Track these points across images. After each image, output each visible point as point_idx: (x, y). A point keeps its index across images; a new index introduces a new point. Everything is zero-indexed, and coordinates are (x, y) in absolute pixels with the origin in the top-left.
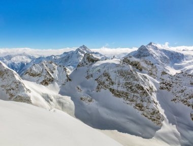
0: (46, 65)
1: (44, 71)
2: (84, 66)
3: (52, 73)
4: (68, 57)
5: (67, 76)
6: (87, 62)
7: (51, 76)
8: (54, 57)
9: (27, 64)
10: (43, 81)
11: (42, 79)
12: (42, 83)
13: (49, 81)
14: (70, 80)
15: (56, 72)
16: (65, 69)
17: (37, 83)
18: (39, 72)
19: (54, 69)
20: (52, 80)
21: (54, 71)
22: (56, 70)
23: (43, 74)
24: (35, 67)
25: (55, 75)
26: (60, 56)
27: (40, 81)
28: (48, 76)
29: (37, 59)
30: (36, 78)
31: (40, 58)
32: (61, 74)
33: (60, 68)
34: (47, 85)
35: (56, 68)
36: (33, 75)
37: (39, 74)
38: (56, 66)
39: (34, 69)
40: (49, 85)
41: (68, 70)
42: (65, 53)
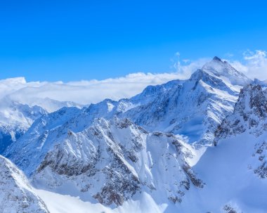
0: (110, 135)
1: (105, 154)
2: (242, 130)
3: (133, 159)
4: (166, 103)
5: (185, 168)
6: (254, 117)
7: (128, 171)
8: (111, 107)
9: (18, 136)
10: (105, 189)
11: (99, 182)
12: (99, 198)
13: (125, 187)
14: (197, 183)
15: (144, 156)
16: (176, 146)
17: (84, 199)
18: (87, 161)
19: (138, 147)
20: (133, 187)
21: (137, 155)
22: (144, 151)
23: (99, 166)
24: (73, 142)
25: (142, 168)
26: (134, 100)
27: (93, 192)
28: (118, 173)
29: (53, 116)
30: (79, 181)
31: (61, 112)
32: (163, 164)
33: (156, 143)
34: (119, 203)
35: (144, 144)
36: (69, 170)
37: (88, 167)
38: (144, 137)
39: (69, 148)
40: (126, 203)
41: (186, 147)
42: (150, 90)
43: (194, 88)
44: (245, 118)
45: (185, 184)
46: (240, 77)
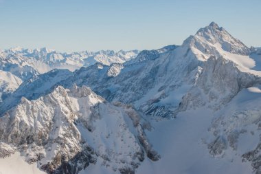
0: (67, 103)
5: (142, 140)
13: (78, 157)
20: (86, 157)
28: (72, 142)
43: (186, 55)
44: (207, 91)
45: (139, 156)
46: (237, 44)
